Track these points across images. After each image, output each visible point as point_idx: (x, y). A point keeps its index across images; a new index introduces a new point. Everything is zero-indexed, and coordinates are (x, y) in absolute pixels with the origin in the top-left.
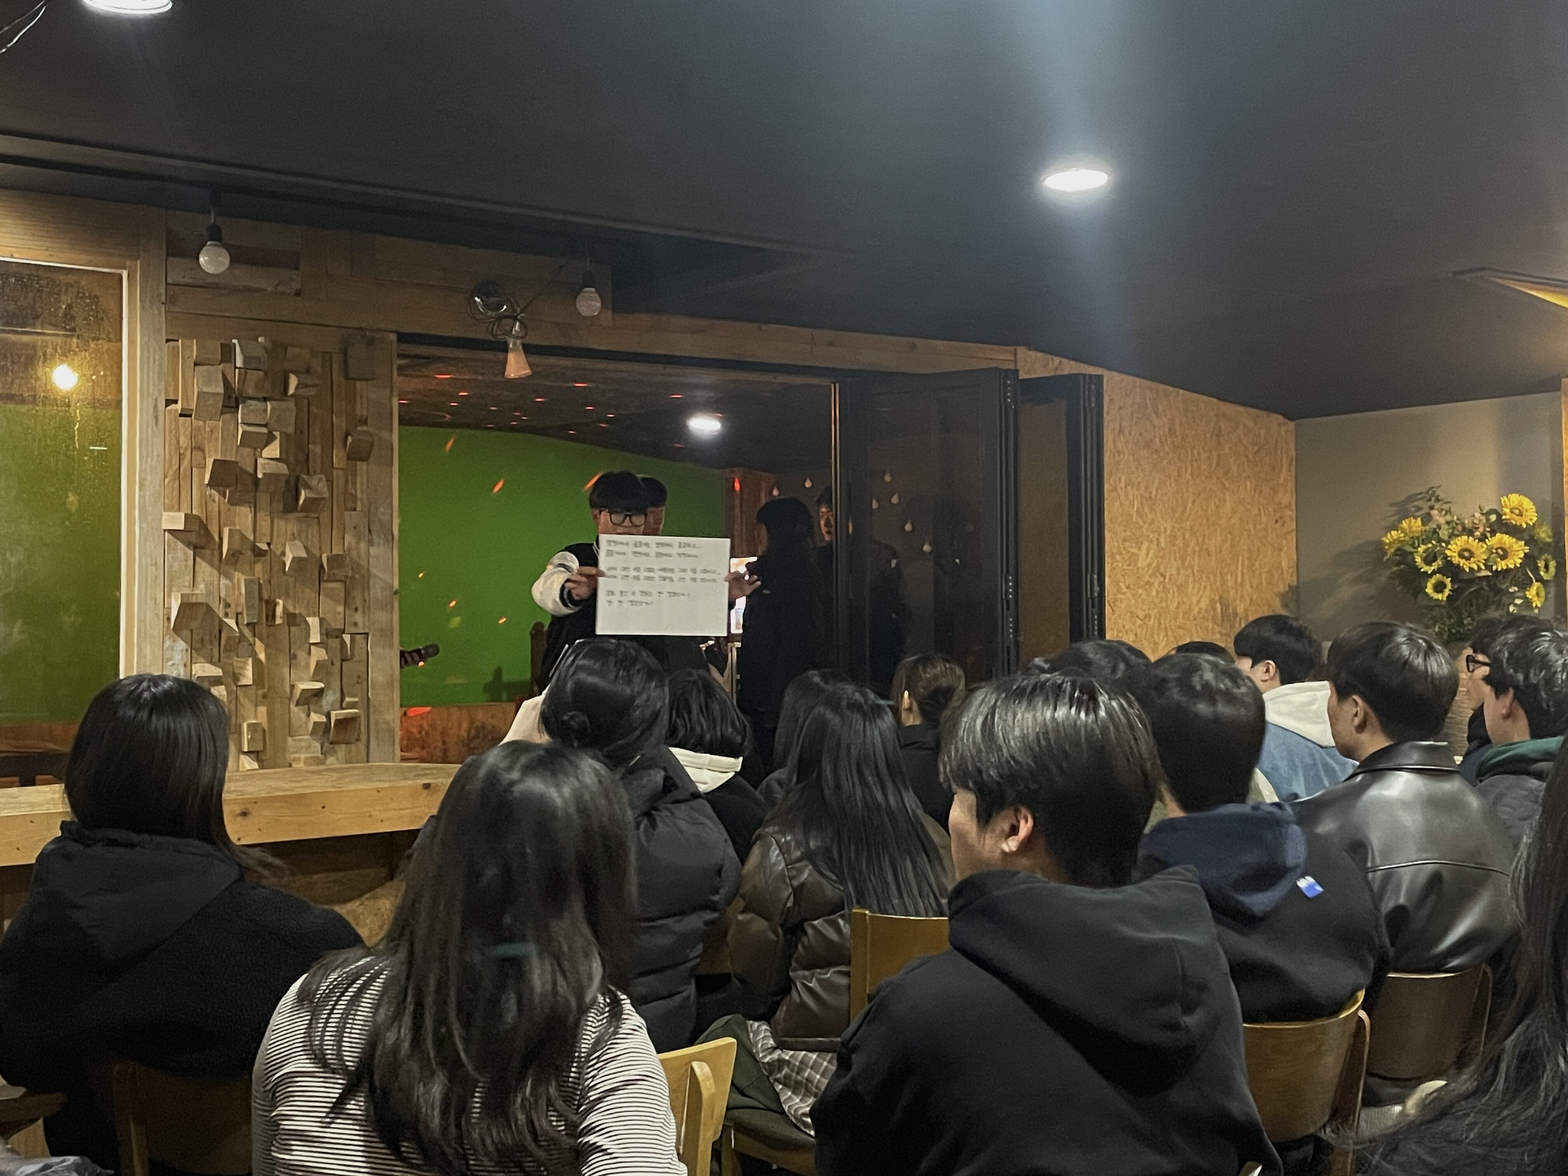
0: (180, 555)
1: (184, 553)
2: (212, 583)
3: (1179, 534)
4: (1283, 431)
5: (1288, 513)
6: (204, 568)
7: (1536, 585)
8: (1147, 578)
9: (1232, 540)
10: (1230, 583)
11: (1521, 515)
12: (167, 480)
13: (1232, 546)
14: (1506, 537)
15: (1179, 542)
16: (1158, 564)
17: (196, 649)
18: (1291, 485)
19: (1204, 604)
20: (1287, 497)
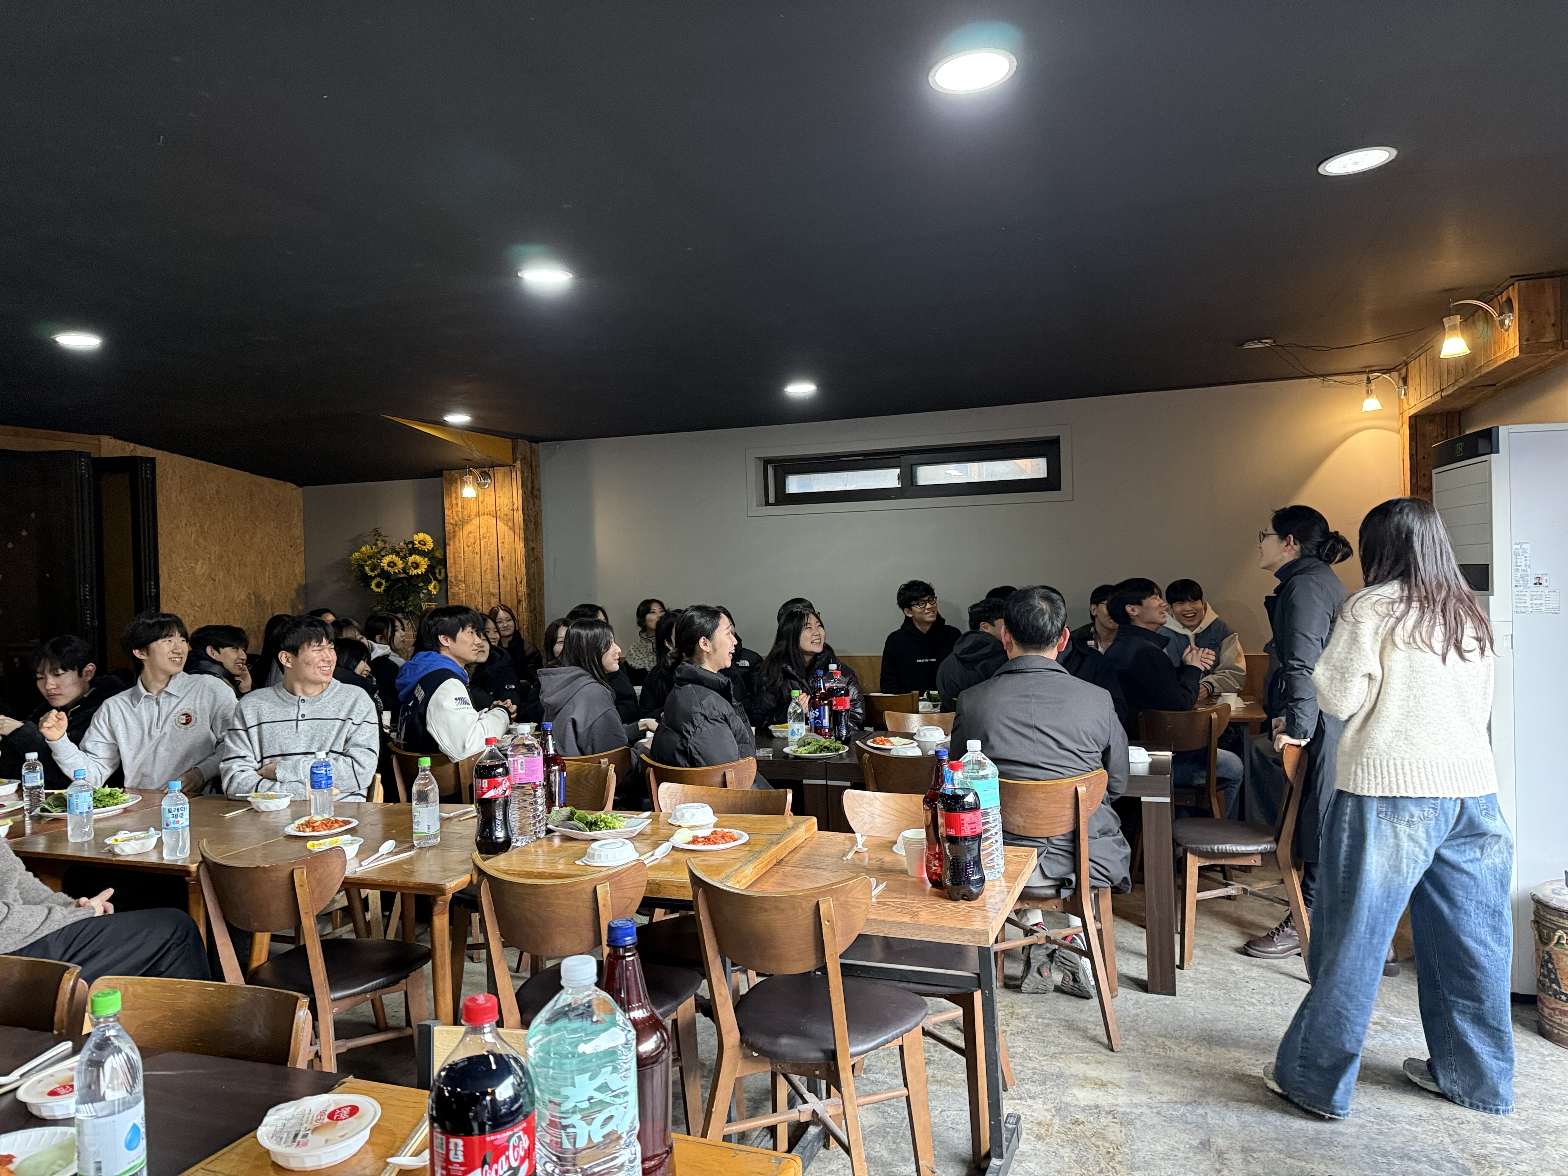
3: (224, 555)
4: (295, 492)
5: (298, 541)
7: (434, 583)
8: (202, 582)
9: (262, 557)
10: (261, 583)
11: (425, 544)
13: (262, 561)
14: (417, 557)
15: (225, 559)
16: (210, 573)
18: (300, 525)
19: (243, 597)
20: (298, 532)
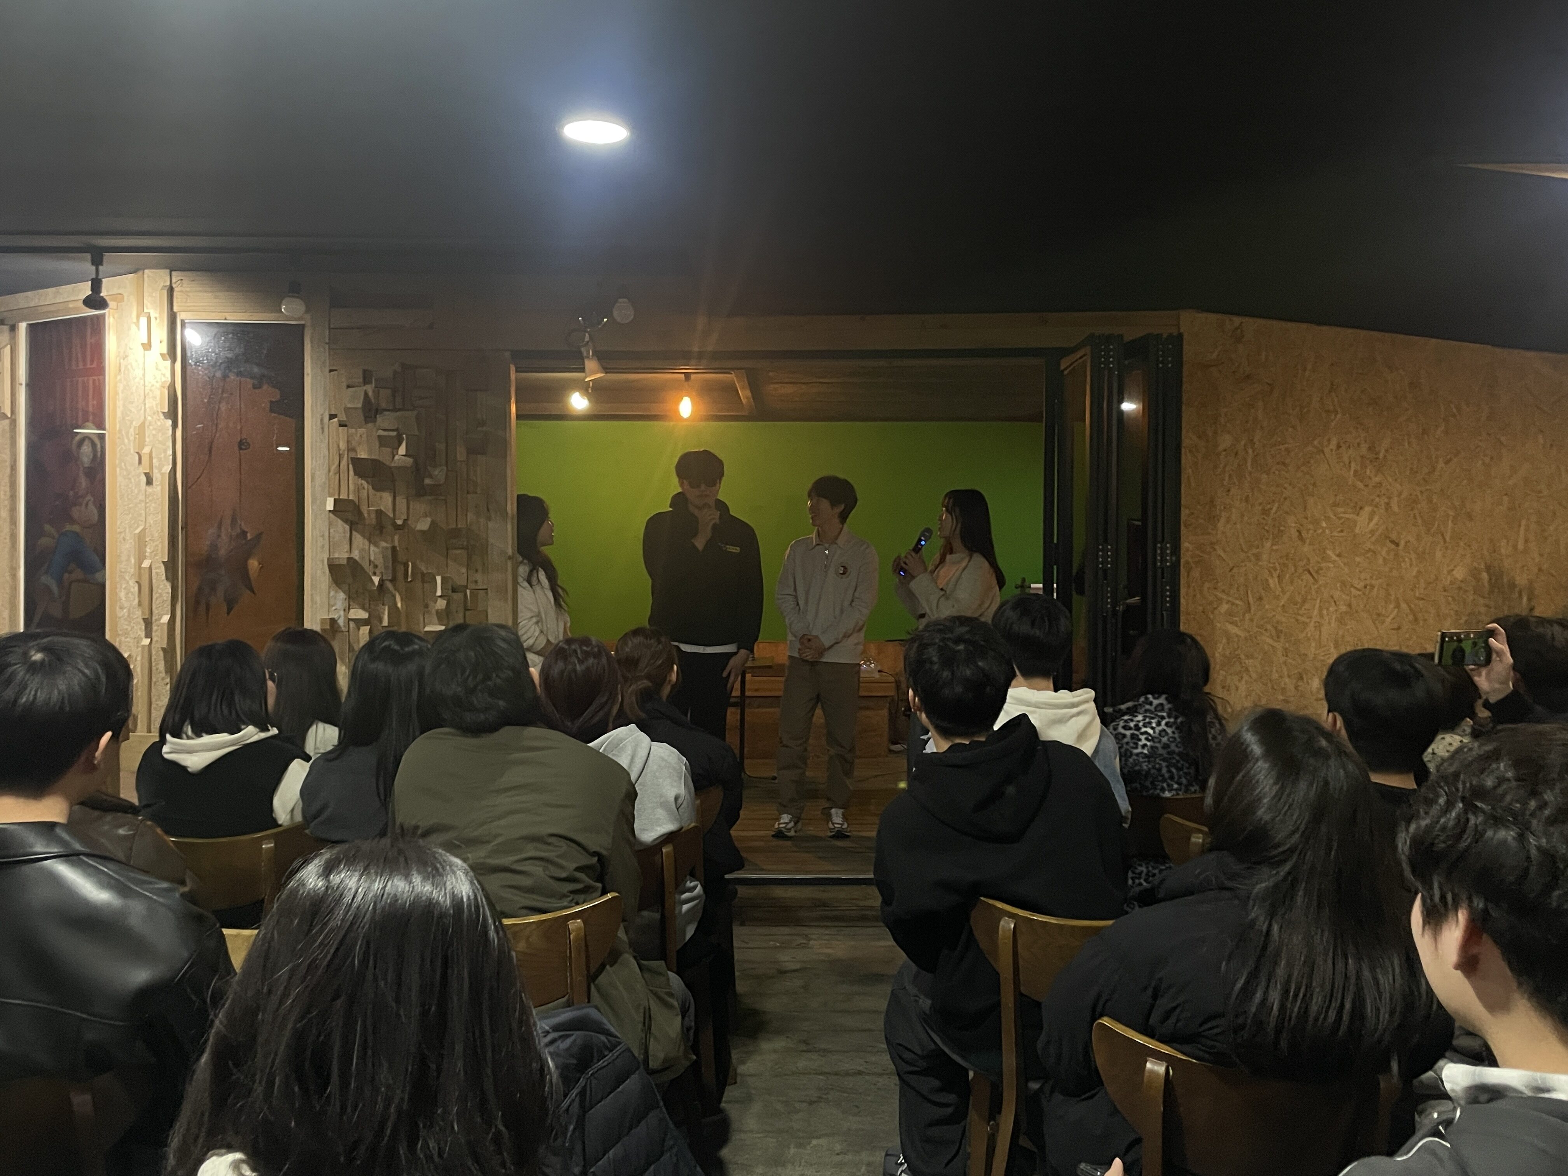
0: (341, 530)
1: (341, 527)
2: (363, 549)
3: (1422, 497)
6: (358, 539)
8: (1368, 545)
9: (1511, 503)
10: (1505, 550)
12: (331, 474)
13: (1510, 509)
15: (1423, 506)
16: (1387, 530)
17: (353, 598)
19: (1460, 574)
